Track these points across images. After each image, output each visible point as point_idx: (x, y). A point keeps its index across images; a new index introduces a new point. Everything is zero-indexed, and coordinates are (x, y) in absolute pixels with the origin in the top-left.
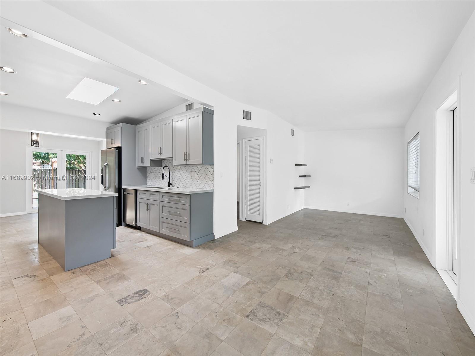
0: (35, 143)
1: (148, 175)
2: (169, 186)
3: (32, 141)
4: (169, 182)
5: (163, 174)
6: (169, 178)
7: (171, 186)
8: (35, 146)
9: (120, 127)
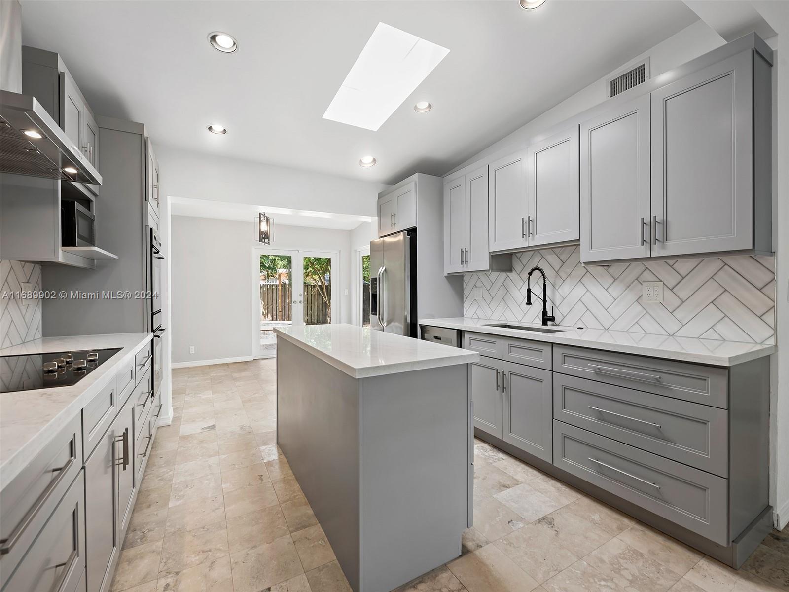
0: (264, 237)
1: (466, 292)
2: (545, 323)
3: (261, 233)
4: (545, 312)
5: (529, 291)
6: (545, 301)
7: (549, 323)
8: (264, 242)
9: (413, 184)
